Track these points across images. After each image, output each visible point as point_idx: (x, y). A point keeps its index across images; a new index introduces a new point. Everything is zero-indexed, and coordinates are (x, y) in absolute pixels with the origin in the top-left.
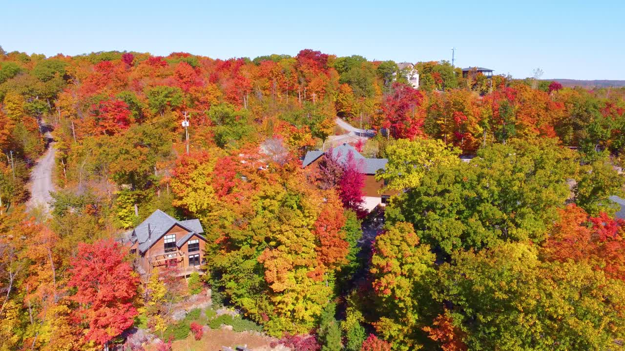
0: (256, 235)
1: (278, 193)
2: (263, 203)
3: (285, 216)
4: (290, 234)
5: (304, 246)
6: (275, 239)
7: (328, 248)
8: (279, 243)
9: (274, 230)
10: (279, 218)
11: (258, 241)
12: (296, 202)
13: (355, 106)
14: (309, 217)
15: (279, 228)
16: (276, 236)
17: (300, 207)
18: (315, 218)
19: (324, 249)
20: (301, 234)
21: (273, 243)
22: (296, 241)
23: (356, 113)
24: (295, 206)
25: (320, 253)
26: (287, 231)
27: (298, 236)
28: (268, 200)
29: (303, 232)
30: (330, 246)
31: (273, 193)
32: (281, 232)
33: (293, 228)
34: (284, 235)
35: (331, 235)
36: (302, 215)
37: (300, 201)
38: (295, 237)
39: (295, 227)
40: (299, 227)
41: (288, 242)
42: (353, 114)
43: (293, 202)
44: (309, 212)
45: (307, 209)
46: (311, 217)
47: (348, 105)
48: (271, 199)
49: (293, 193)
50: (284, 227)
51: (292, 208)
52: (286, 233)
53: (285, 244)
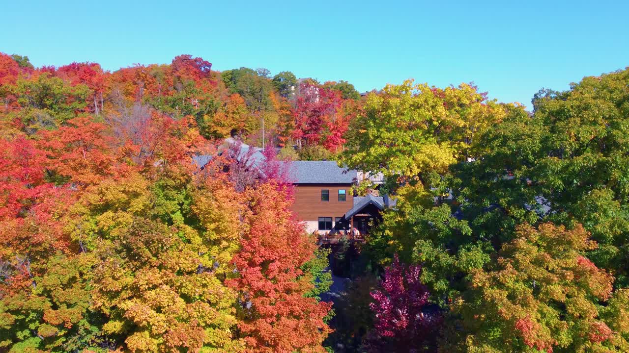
0: (55, 307)
1: (136, 195)
2: (96, 224)
3: (147, 244)
4: (164, 295)
5: (208, 326)
6: (119, 315)
7: (272, 323)
8: (132, 327)
9: (116, 286)
10: (128, 248)
11: (61, 326)
12: (181, 205)
13: (250, 119)
14: (216, 242)
15: (130, 280)
16: (122, 306)
17: (191, 220)
18: (234, 246)
19: (263, 325)
20: (199, 291)
21: (114, 326)
22: (185, 316)
23: (252, 129)
24: (178, 217)
25: (253, 341)
26: (155, 287)
27: (187, 299)
28: (109, 214)
29: (204, 286)
30: (278, 317)
31: (124, 197)
32: (136, 292)
33: (173, 277)
34: (145, 300)
35: (280, 287)
36: (197, 240)
37: (191, 204)
38: (181, 302)
39: (180, 273)
40: (190, 273)
41: (158, 320)
42: (247, 130)
43: (172, 206)
44: (217, 230)
45: (214, 221)
46: (224, 243)
47: (240, 119)
48: (116, 211)
49: (171, 182)
50: (145, 277)
51: (170, 222)
52: (151, 295)
53: (148, 327)
